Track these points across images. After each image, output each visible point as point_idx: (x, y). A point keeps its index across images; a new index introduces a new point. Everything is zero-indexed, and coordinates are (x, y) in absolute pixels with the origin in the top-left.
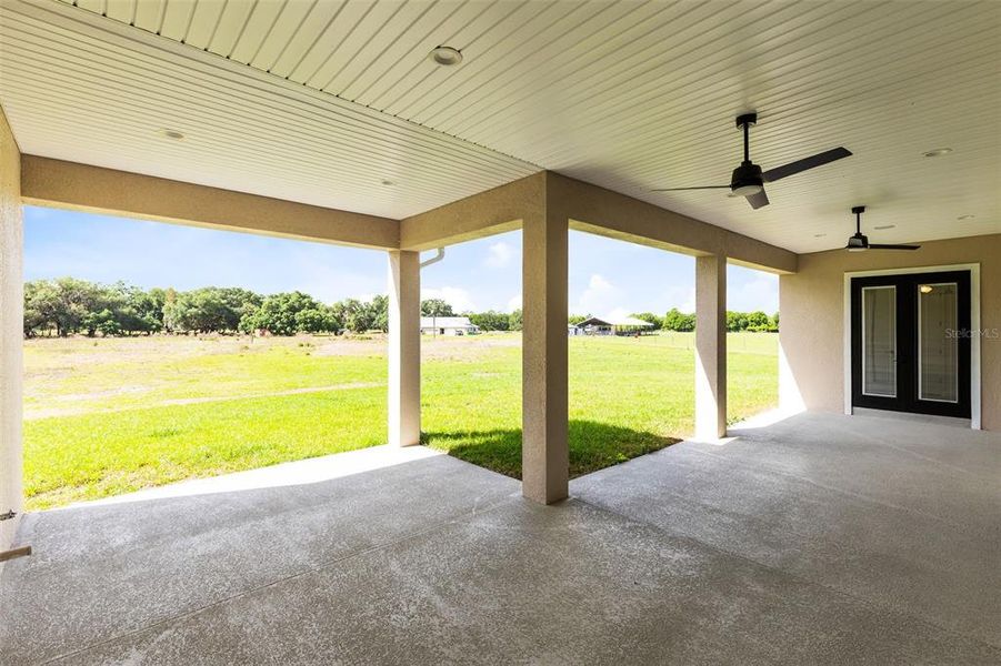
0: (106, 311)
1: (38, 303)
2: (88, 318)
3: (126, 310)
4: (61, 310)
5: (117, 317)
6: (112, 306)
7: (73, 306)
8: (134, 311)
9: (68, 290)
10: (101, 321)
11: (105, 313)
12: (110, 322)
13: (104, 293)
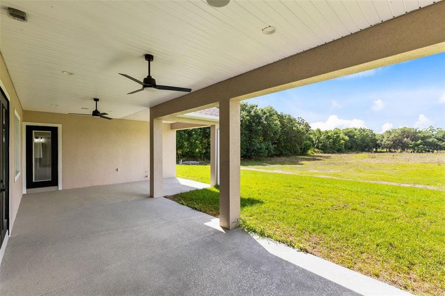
0: (420, 141)
1: (391, 139)
2: (411, 144)
3: (431, 140)
4: (400, 141)
5: (425, 144)
6: (423, 138)
7: (406, 139)
8: (435, 140)
9: (403, 132)
10: (417, 145)
11: (419, 142)
12: (421, 146)
13: (420, 132)
